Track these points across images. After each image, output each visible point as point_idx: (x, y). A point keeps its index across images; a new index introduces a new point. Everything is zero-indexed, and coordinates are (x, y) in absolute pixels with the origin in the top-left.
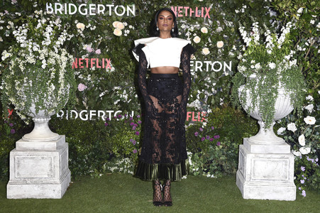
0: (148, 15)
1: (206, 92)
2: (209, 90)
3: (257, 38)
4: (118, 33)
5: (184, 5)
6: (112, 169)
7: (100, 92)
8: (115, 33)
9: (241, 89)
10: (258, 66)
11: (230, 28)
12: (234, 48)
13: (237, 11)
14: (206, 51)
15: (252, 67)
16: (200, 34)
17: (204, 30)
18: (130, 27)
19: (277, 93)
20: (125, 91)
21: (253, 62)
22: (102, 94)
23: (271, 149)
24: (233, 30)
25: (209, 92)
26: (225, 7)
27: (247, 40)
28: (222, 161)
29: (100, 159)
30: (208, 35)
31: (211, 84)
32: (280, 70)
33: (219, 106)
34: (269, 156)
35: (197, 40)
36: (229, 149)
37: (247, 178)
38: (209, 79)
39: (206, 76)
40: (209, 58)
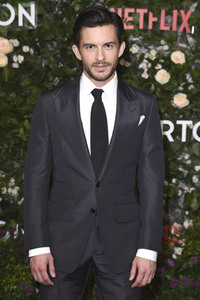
0: (63, 26)
1: (181, 185)
2: (188, 181)
5: (137, 6)
14: (180, 101)
16: (168, 65)
17: (178, 57)
18: (26, 49)
20: (13, 180)
25: (186, 184)
30: (186, 67)
31: (191, 168)
35: (162, 77)
38: (187, 157)
39: (181, 151)
40: (188, 113)
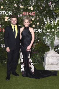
3: (49, 22)
4: (6, 20)
6: (6, 62)
7: (1, 39)
8: (5, 20)
9: (44, 38)
10: (49, 30)
11: (41, 18)
12: (42, 25)
13: (43, 13)
15: (47, 31)
16: (32, 20)
18: (10, 18)
19: (55, 39)
21: (47, 29)
22: (2, 40)
23: (53, 55)
24: (42, 19)
26: (39, 12)
27: (46, 23)
28: (39, 59)
29: (2, 60)
32: (55, 32)
33: (38, 43)
34: (53, 57)
36: (41, 55)
37: (46, 64)
40: (35, 28)
